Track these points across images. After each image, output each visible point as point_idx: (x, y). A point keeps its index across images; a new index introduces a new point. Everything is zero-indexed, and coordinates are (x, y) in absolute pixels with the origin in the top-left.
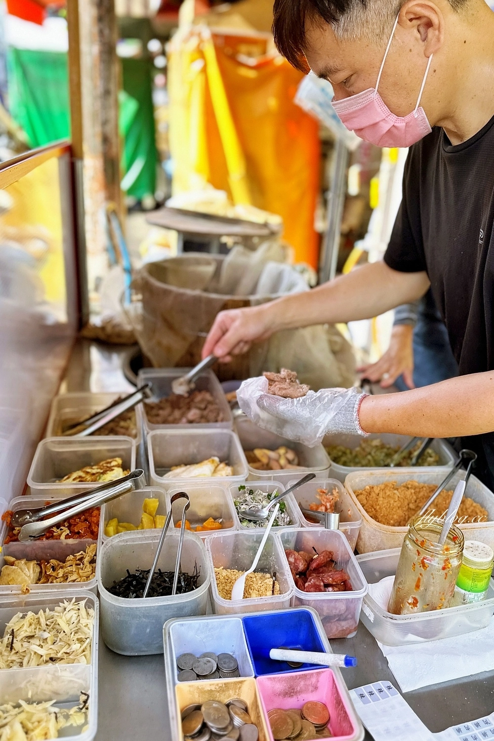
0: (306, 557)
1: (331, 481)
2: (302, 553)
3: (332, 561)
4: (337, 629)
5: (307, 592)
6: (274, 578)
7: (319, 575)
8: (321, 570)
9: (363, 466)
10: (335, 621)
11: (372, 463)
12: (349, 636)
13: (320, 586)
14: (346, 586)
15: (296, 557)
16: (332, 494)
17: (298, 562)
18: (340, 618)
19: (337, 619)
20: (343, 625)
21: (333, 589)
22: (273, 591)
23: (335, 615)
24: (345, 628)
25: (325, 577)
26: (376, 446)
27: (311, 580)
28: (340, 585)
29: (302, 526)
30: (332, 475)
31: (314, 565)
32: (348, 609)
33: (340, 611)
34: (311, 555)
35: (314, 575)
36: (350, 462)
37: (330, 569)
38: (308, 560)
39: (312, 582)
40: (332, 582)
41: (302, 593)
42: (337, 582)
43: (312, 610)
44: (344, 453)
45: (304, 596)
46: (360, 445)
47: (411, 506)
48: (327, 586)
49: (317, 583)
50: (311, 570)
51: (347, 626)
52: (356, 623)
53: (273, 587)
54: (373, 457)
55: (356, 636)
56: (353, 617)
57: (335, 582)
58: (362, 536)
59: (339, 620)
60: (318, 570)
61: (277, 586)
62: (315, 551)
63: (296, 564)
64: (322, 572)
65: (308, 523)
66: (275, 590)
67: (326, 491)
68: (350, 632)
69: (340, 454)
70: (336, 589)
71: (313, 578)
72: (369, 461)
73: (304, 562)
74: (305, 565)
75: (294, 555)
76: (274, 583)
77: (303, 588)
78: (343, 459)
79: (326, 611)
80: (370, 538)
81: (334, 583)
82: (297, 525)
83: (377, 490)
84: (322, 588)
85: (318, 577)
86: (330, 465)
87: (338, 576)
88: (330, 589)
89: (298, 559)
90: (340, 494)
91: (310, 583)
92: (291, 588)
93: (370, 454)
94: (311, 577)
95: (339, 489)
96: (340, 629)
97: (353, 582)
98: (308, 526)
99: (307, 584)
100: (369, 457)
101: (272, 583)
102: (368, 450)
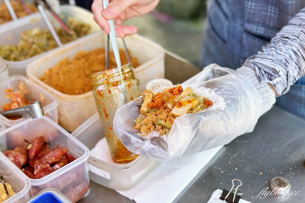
0: (22, 150)
1: (14, 78)
2: (17, 149)
3: (45, 144)
4: (75, 194)
5: (39, 178)
6: (3, 181)
7: (40, 160)
8: (40, 155)
9: (32, 56)
10: (72, 189)
11: (39, 50)
12: (86, 195)
13: (47, 168)
14: (68, 159)
15: (14, 155)
16: (19, 89)
17: (18, 158)
18: (74, 185)
19: (72, 186)
20: (78, 189)
21: (60, 165)
22: (7, 193)
23: (70, 185)
24: (81, 191)
25: (48, 159)
26: (37, 35)
27: (37, 167)
28: (63, 159)
29: (8, 127)
30: (12, 73)
31: (33, 154)
32: (78, 174)
33: (73, 180)
34: (25, 147)
35: (37, 161)
36: (19, 56)
37: (47, 150)
38: (25, 152)
39: (39, 168)
40: (56, 160)
41: (36, 181)
42: (60, 158)
43: (52, 190)
44: (11, 51)
45: (38, 182)
46: (22, 39)
47: (87, 72)
48: (52, 165)
49: (44, 167)
50: (32, 159)
51: (82, 188)
52: (88, 182)
53: (6, 189)
54: (37, 45)
55: (91, 193)
56: (84, 179)
57: (58, 158)
58: (62, 112)
59: (74, 187)
60: (39, 156)
61: (9, 187)
62: (27, 142)
63: (17, 161)
64: (42, 156)
65: (13, 122)
66: (8, 191)
67: (13, 89)
68: (86, 191)
69: (8, 53)
70: (62, 164)
71: (38, 164)
72: (36, 50)
73: (23, 155)
74: (25, 158)
75: (12, 153)
76: (5, 186)
77: (34, 176)
78: (13, 56)
79: (62, 186)
80: (69, 111)
81: (58, 160)
82: (3, 127)
83: (55, 71)
84: (50, 169)
85: (41, 161)
86: (7, 66)
87: (58, 153)
88: (57, 166)
89: (16, 156)
90: (26, 86)
91: (37, 170)
92: (26, 182)
93: (33, 43)
94: (36, 165)
95: (23, 82)
96: (77, 193)
97: (73, 151)
98: (12, 124)
99: (35, 172)
100: (34, 46)
101: (3, 186)
102: (30, 40)
